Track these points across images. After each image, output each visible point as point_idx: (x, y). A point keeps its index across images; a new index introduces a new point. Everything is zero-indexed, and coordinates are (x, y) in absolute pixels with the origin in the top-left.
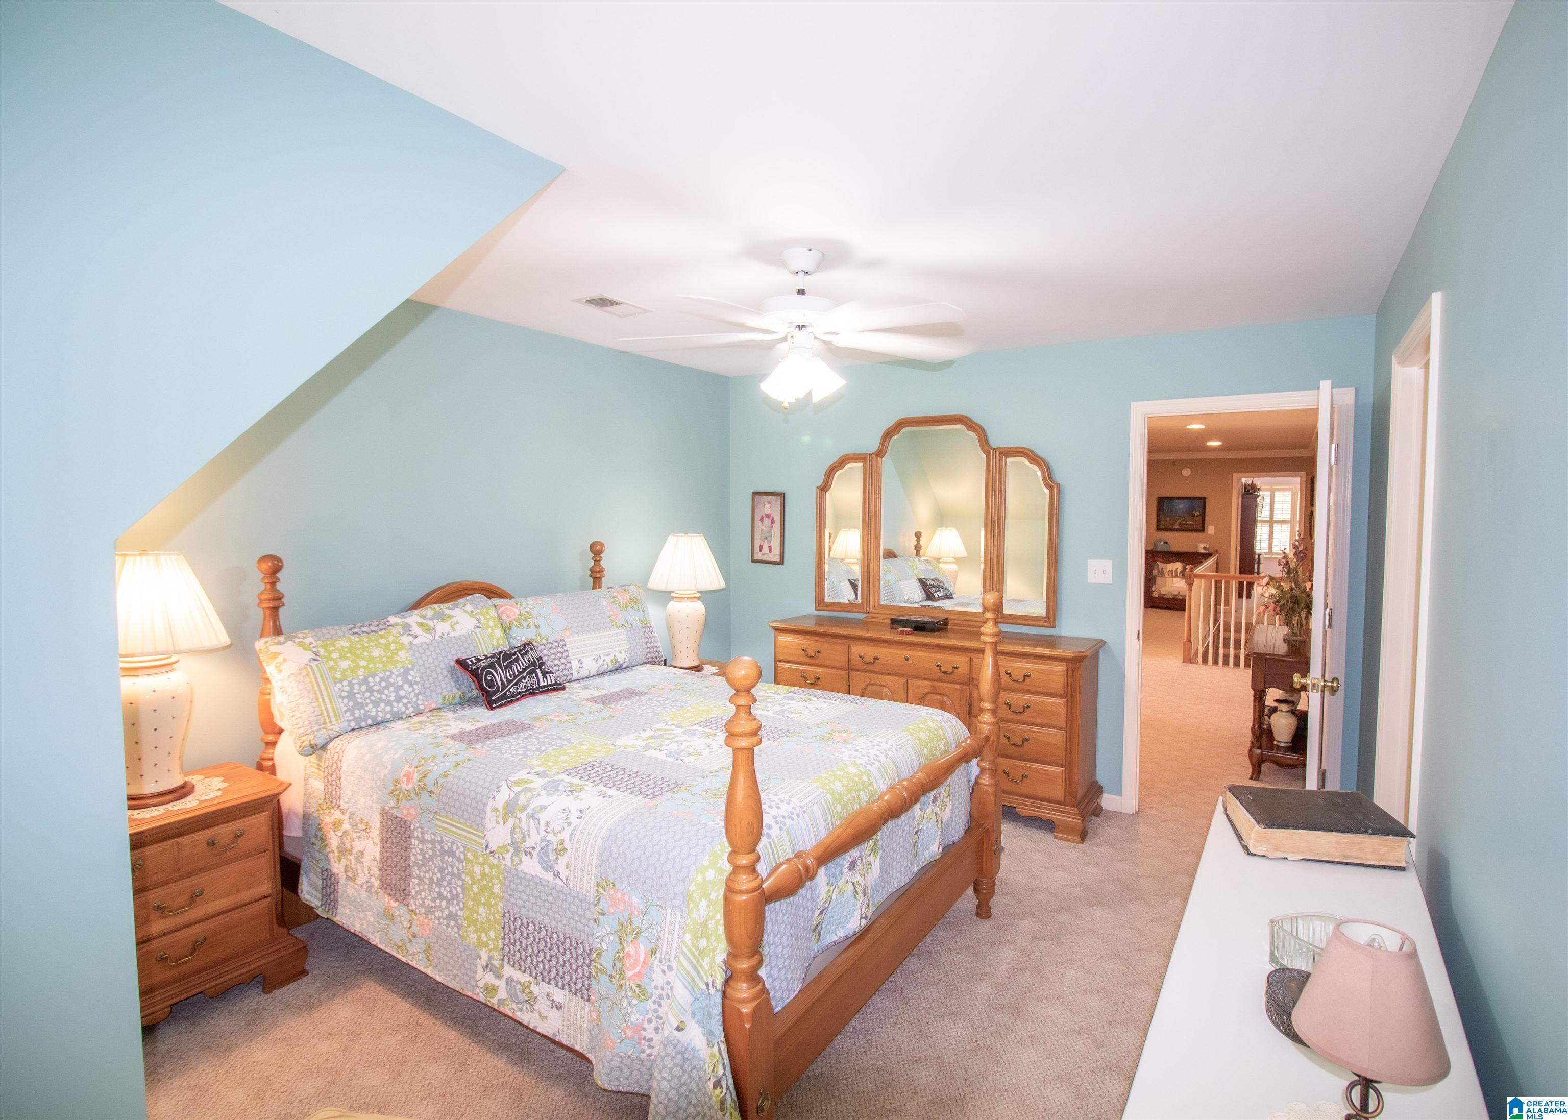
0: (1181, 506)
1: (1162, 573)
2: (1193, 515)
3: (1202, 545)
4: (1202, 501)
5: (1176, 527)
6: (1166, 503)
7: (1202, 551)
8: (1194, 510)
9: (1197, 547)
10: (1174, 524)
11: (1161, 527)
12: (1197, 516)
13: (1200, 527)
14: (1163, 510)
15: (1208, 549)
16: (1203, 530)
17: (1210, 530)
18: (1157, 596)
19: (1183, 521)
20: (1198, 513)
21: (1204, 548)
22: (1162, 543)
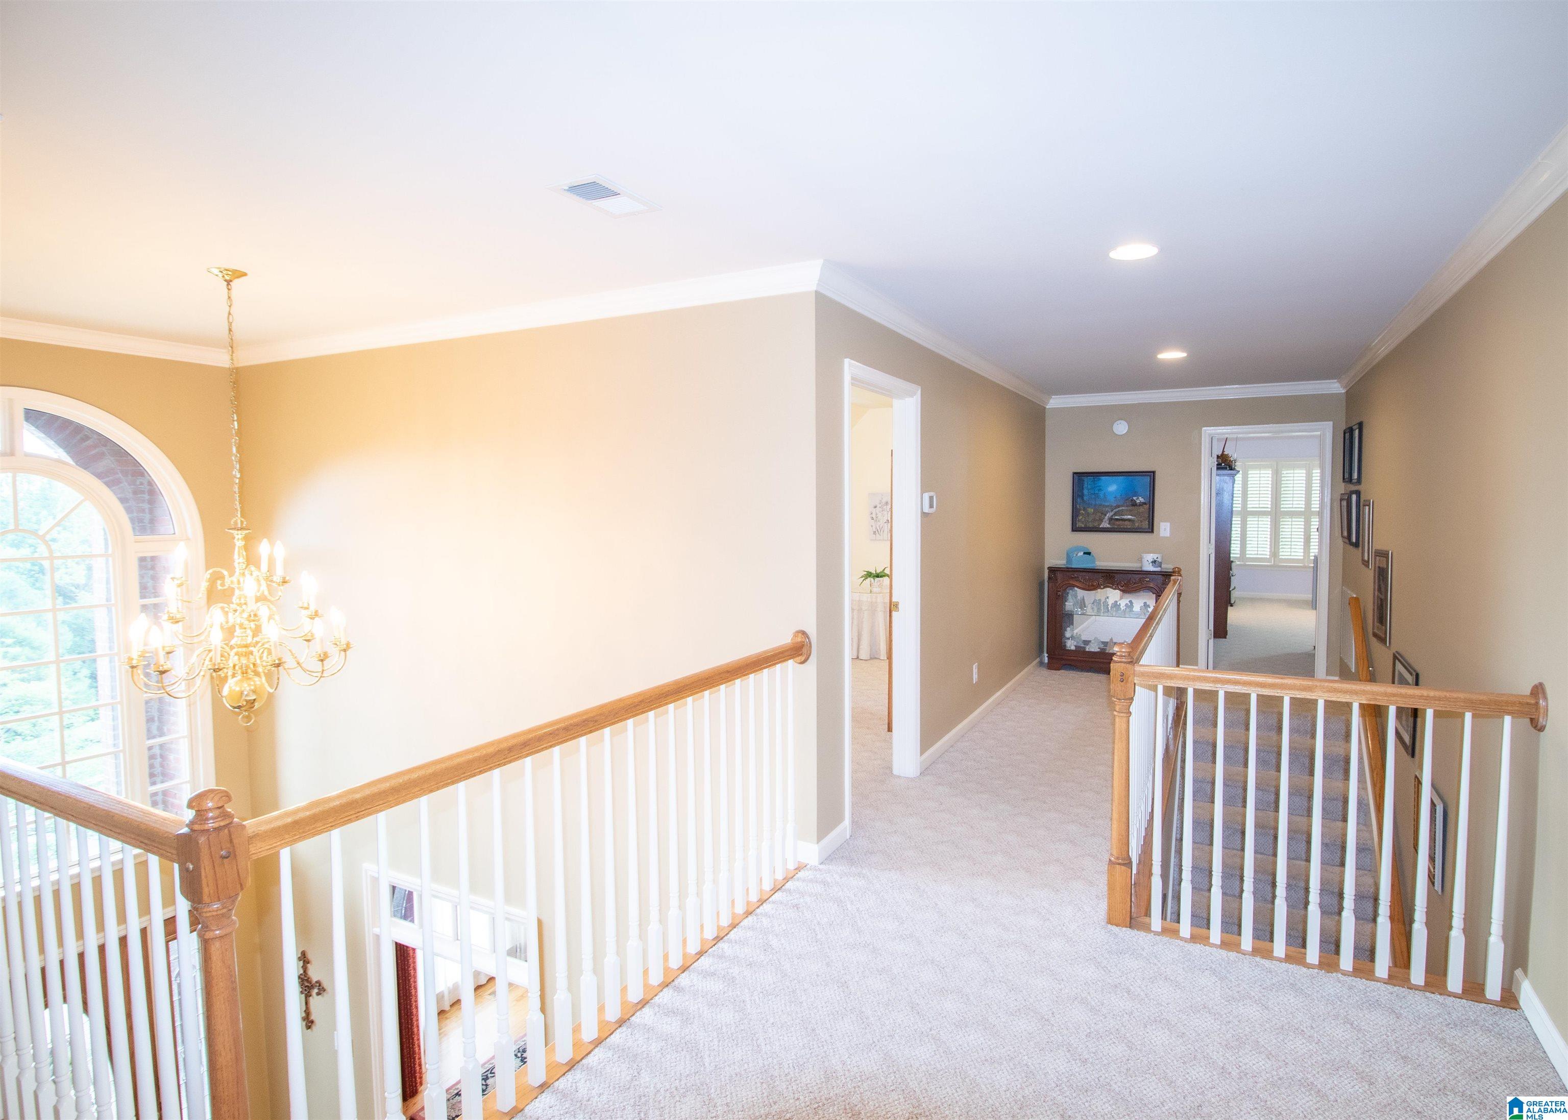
0: (1112, 488)
1: (1082, 605)
2: (1134, 504)
3: (1150, 557)
4: (1147, 479)
5: (1105, 524)
6: (1087, 482)
7: (1151, 568)
8: (1136, 494)
9: (1140, 560)
10: (1101, 520)
11: (1079, 525)
12: (1142, 504)
13: (1145, 525)
14: (1082, 496)
15: (1160, 565)
16: (1151, 529)
17: (1164, 528)
18: (1073, 648)
19: (1115, 514)
20: (1141, 500)
21: (1154, 562)
22: (1081, 554)
